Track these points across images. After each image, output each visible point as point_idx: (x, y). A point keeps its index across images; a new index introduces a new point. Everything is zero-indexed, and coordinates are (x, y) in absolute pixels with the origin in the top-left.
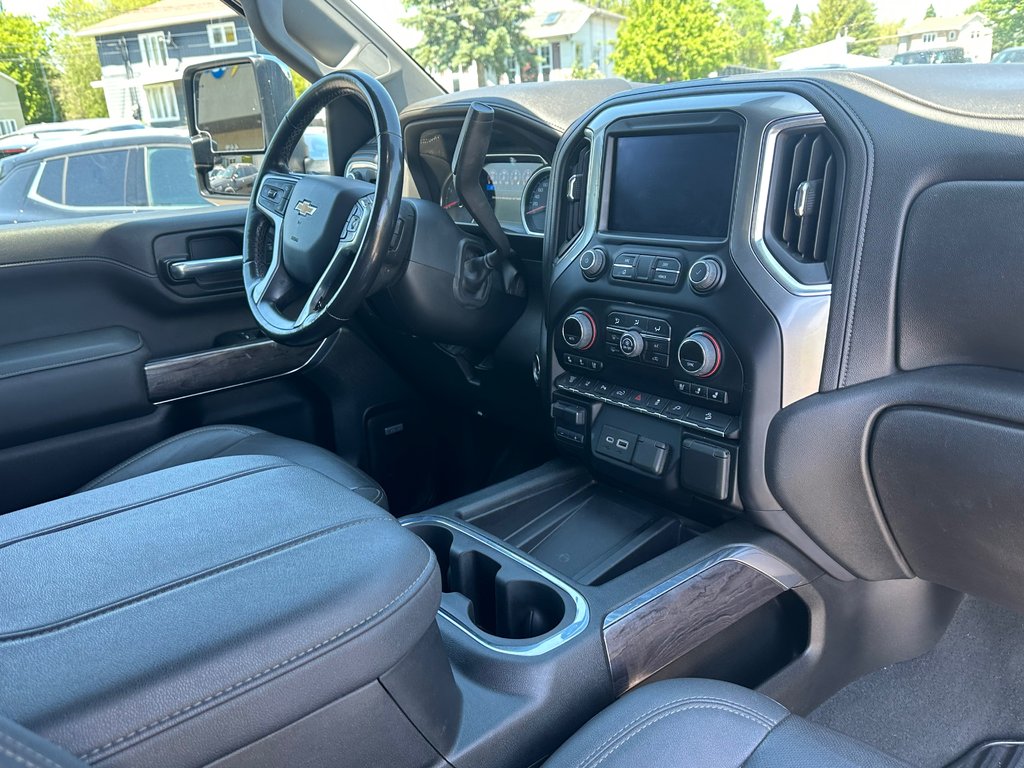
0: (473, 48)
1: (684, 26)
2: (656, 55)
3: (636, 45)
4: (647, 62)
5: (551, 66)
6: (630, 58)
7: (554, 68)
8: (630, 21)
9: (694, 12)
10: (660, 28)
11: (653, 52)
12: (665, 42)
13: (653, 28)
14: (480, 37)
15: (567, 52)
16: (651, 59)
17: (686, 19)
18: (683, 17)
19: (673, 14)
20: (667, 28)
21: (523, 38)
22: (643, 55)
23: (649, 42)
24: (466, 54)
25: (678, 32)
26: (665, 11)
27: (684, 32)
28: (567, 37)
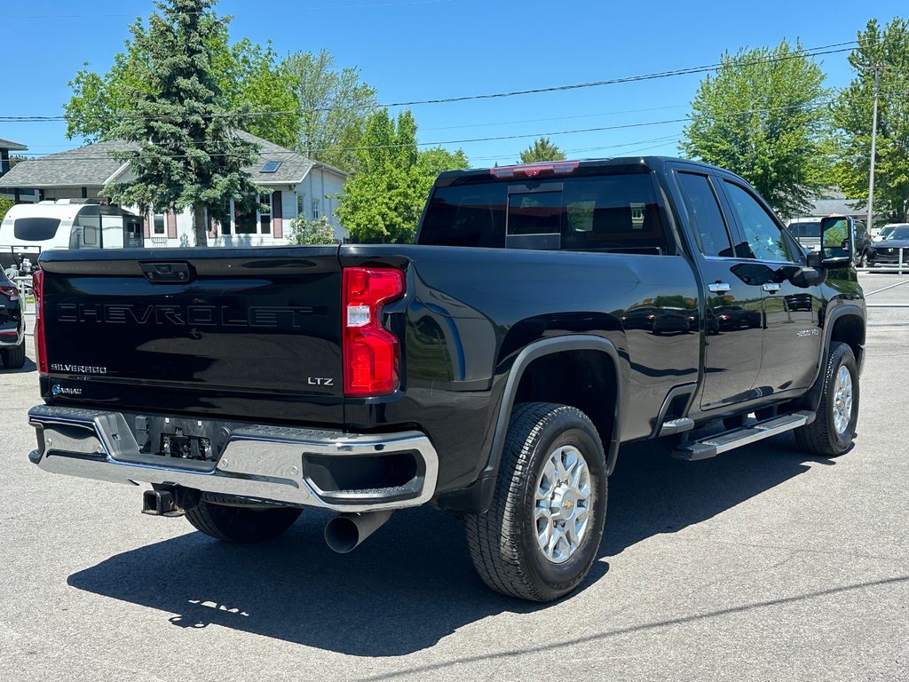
0: (199, 190)
1: (414, 187)
2: (388, 212)
3: (367, 201)
4: (379, 218)
5: (271, 215)
6: (360, 214)
7: (274, 217)
8: (359, 178)
9: (424, 174)
10: (390, 187)
11: (385, 210)
12: (397, 201)
13: (384, 186)
14: (205, 180)
15: (288, 202)
16: (383, 216)
17: (417, 181)
18: (414, 177)
19: (404, 174)
20: (397, 188)
21: (248, 184)
22: (374, 211)
23: (380, 200)
24: (191, 196)
25: (410, 191)
26: (396, 172)
27: (414, 192)
28: (290, 187)
